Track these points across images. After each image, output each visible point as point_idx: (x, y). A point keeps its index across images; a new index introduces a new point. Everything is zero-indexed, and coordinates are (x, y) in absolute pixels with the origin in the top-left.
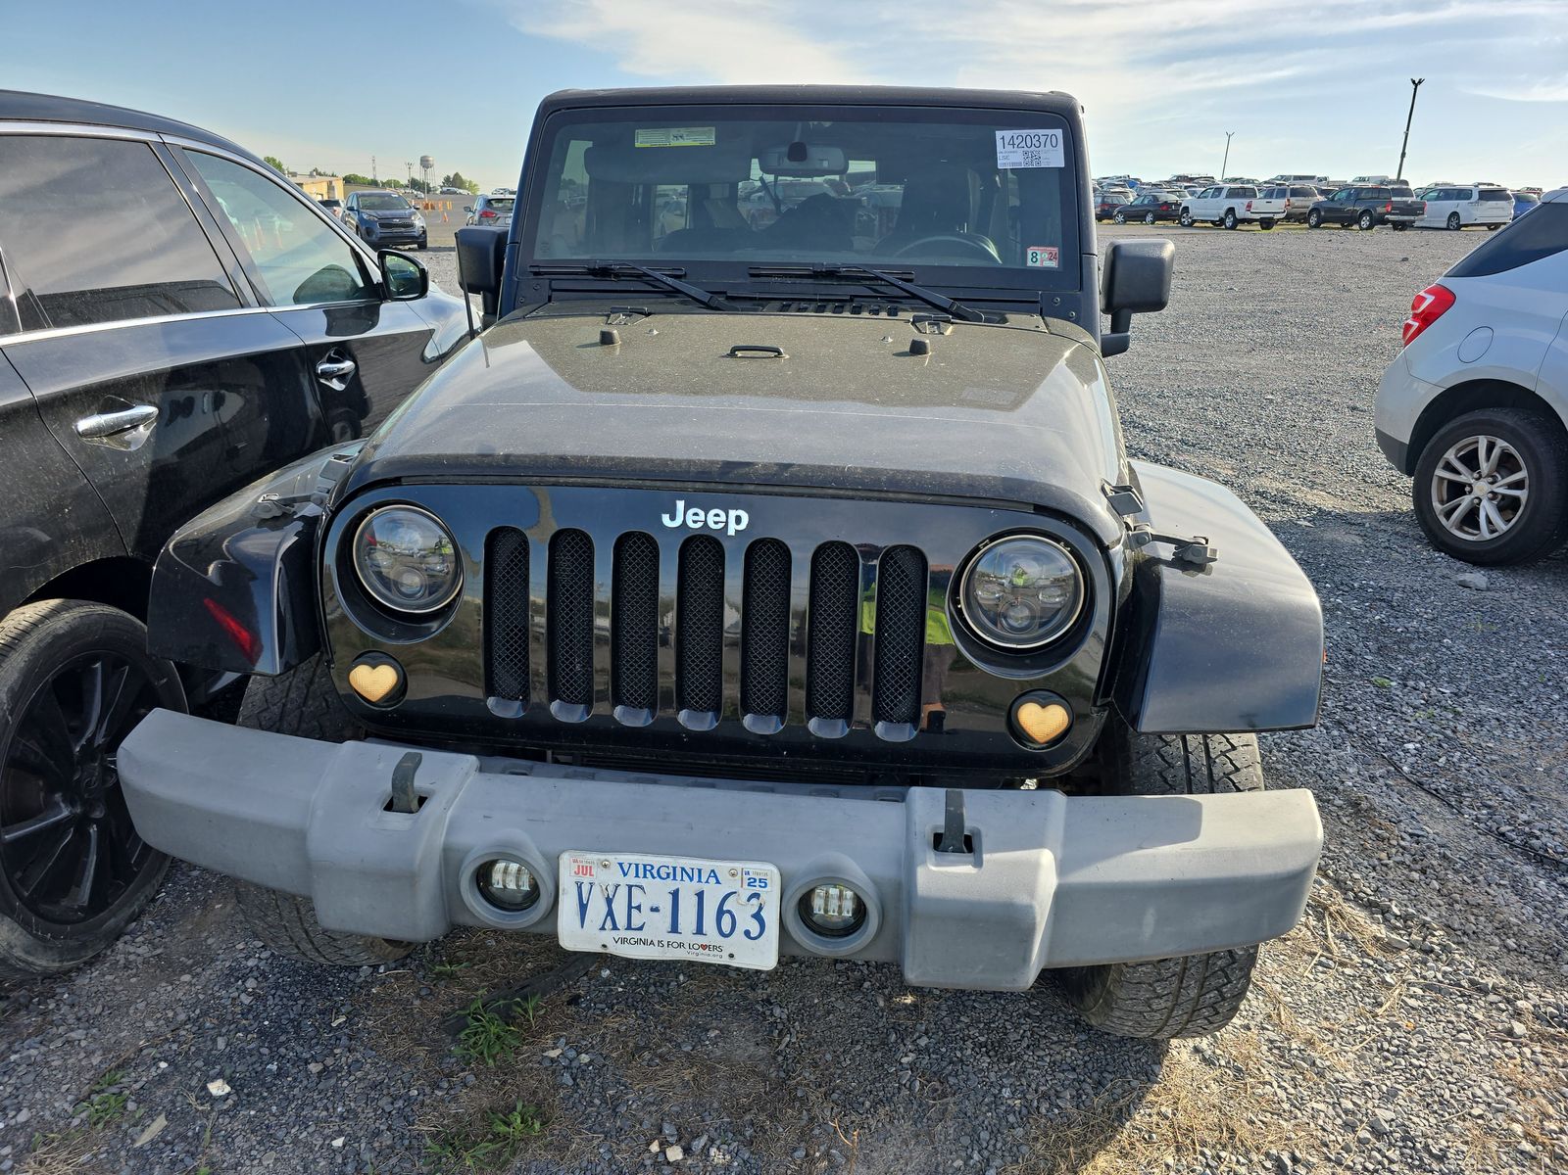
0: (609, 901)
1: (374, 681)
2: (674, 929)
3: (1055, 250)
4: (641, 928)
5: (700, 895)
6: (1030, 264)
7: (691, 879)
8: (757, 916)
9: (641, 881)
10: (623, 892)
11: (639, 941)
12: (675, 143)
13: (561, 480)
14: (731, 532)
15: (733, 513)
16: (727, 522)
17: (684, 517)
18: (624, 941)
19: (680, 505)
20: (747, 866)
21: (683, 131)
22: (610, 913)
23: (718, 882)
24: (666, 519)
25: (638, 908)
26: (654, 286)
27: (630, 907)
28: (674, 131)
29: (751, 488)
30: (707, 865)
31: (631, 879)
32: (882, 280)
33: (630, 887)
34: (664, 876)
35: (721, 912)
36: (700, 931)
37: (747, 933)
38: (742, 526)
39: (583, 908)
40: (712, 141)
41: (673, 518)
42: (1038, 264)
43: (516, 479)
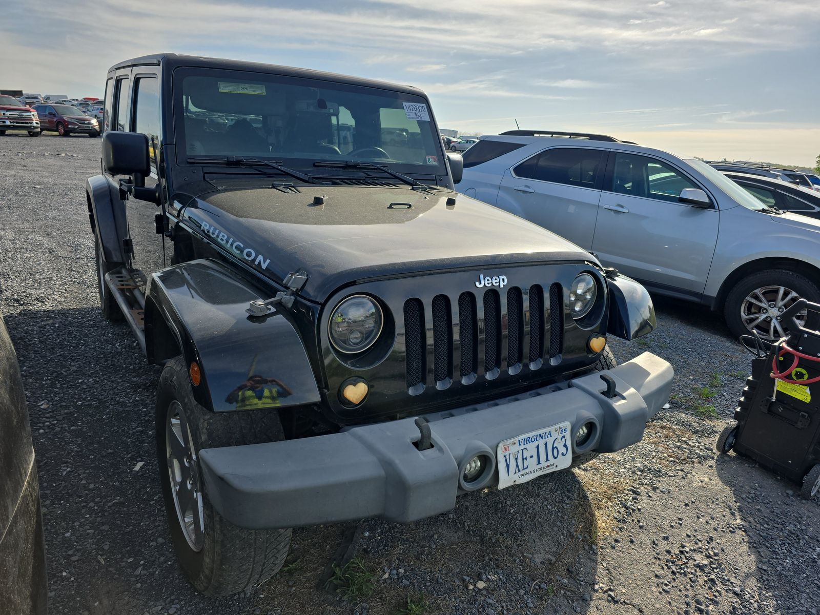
0: (516, 459)
1: (355, 392)
2: (539, 463)
3: (435, 157)
4: (527, 468)
5: (546, 444)
6: (428, 163)
7: (542, 438)
8: (565, 446)
9: (526, 446)
10: (520, 453)
11: (528, 473)
12: (243, 92)
13: (432, 272)
14: (502, 286)
15: (501, 278)
16: (499, 282)
17: (484, 283)
18: (522, 475)
19: (482, 276)
20: (561, 425)
21: (246, 86)
22: (517, 465)
23: (551, 436)
24: (477, 283)
25: (526, 459)
26: (260, 171)
27: (523, 459)
28: (241, 85)
29: (504, 265)
30: (546, 430)
31: (523, 447)
32: (382, 170)
33: (522, 450)
34: (533, 440)
35: (553, 448)
36: (547, 460)
37: (562, 454)
38: (505, 283)
39: (508, 466)
40: (264, 93)
41: (480, 283)
42: (431, 163)
43: (413, 274)
